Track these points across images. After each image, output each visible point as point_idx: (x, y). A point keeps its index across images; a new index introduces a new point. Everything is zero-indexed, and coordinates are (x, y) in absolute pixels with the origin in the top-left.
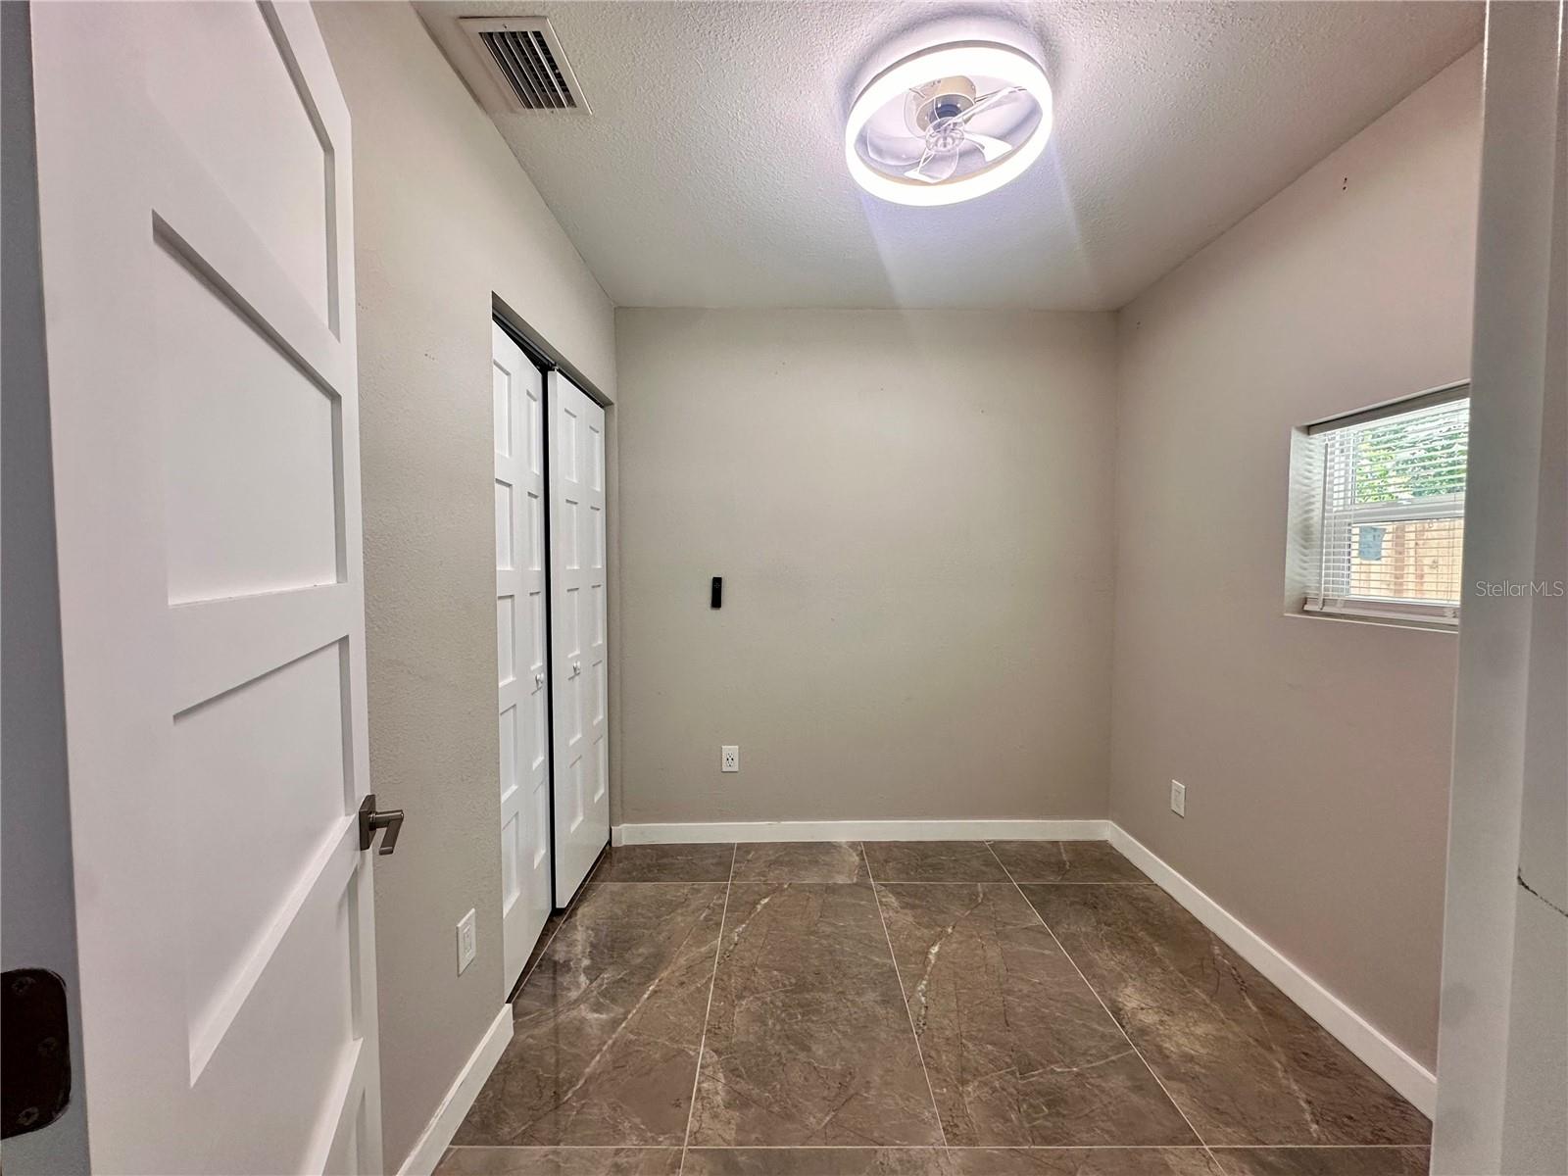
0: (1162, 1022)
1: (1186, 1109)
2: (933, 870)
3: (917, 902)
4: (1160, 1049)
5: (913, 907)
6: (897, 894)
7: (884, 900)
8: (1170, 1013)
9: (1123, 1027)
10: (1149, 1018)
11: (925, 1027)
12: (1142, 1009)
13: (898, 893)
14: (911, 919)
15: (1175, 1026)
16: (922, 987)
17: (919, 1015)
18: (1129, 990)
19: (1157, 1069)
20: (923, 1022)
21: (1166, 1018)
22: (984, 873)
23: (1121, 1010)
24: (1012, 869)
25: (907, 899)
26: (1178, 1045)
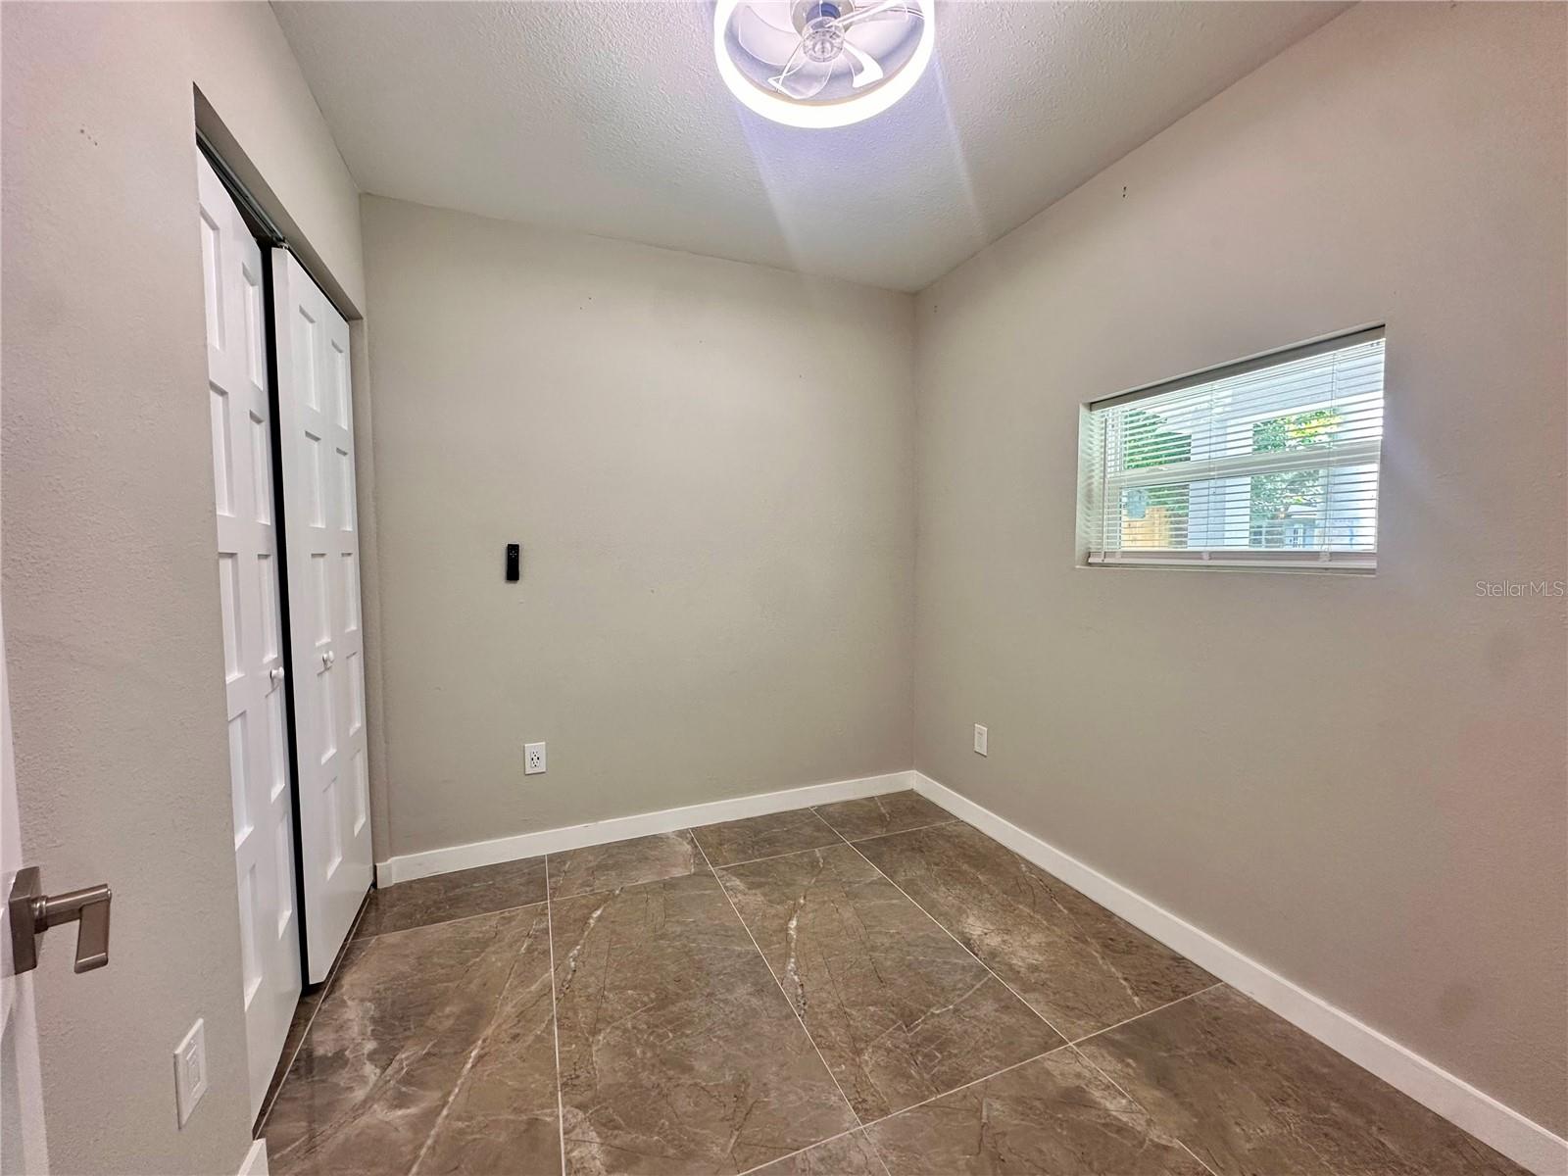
0: (1004, 941)
1: (1046, 1015)
2: (769, 844)
3: (763, 880)
4: (1011, 967)
5: (760, 885)
6: (739, 875)
7: (728, 884)
8: (1008, 932)
9: (977, 955)
10: (994, 941)
11: (806, 1007)
12: (986, 934)
13: (742, 874)
14: (760, 898)
15: (1015, 942)
16: (791, 966)
17: (797, 996)
18: (971, 920)
19: (1012, 985)
20: (802, 1002)
21: (1006, 937)
22: (817, 838)
23: (970, 940)
24: (842, 830)
25: (751, 879)
26: (1023, 959)
